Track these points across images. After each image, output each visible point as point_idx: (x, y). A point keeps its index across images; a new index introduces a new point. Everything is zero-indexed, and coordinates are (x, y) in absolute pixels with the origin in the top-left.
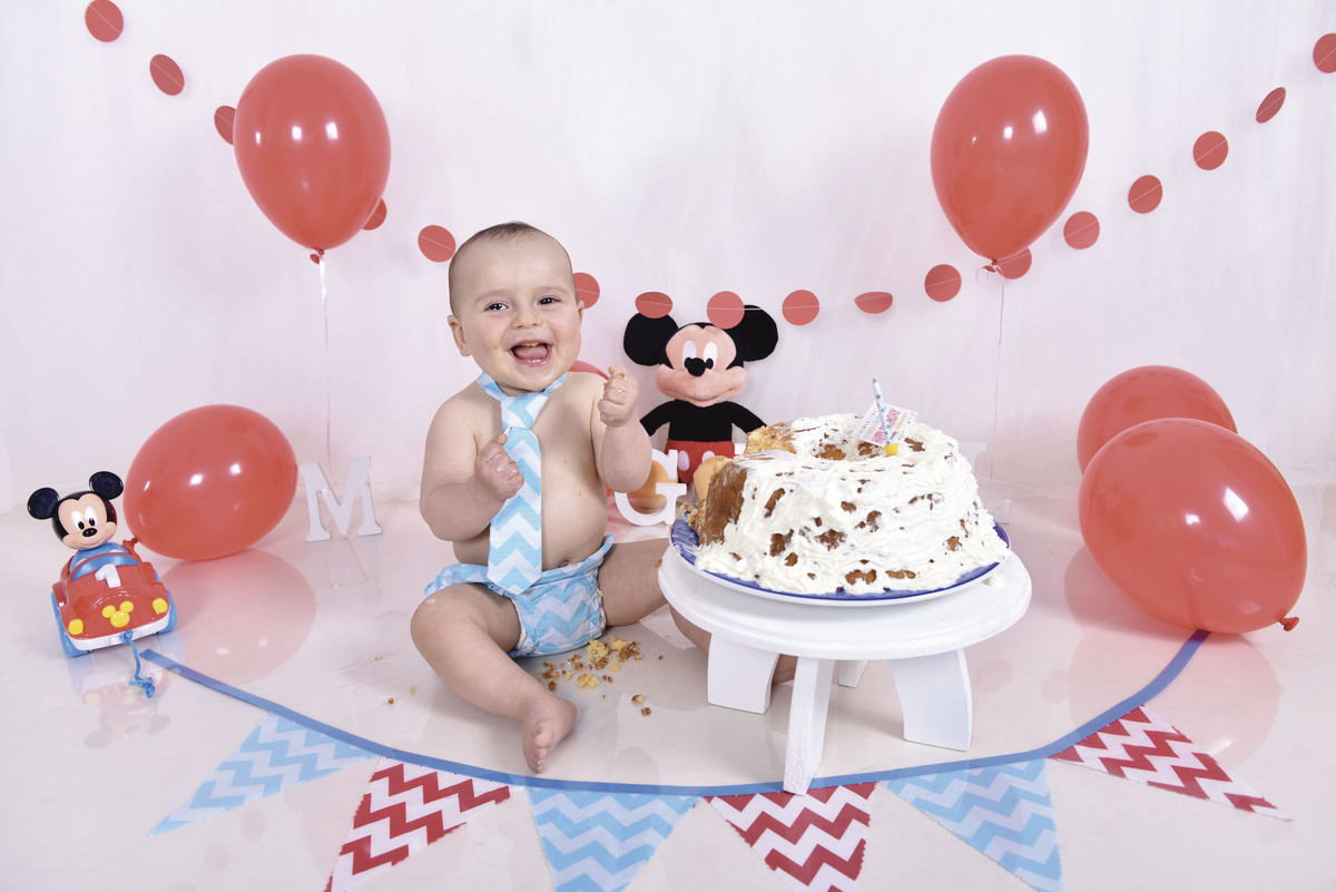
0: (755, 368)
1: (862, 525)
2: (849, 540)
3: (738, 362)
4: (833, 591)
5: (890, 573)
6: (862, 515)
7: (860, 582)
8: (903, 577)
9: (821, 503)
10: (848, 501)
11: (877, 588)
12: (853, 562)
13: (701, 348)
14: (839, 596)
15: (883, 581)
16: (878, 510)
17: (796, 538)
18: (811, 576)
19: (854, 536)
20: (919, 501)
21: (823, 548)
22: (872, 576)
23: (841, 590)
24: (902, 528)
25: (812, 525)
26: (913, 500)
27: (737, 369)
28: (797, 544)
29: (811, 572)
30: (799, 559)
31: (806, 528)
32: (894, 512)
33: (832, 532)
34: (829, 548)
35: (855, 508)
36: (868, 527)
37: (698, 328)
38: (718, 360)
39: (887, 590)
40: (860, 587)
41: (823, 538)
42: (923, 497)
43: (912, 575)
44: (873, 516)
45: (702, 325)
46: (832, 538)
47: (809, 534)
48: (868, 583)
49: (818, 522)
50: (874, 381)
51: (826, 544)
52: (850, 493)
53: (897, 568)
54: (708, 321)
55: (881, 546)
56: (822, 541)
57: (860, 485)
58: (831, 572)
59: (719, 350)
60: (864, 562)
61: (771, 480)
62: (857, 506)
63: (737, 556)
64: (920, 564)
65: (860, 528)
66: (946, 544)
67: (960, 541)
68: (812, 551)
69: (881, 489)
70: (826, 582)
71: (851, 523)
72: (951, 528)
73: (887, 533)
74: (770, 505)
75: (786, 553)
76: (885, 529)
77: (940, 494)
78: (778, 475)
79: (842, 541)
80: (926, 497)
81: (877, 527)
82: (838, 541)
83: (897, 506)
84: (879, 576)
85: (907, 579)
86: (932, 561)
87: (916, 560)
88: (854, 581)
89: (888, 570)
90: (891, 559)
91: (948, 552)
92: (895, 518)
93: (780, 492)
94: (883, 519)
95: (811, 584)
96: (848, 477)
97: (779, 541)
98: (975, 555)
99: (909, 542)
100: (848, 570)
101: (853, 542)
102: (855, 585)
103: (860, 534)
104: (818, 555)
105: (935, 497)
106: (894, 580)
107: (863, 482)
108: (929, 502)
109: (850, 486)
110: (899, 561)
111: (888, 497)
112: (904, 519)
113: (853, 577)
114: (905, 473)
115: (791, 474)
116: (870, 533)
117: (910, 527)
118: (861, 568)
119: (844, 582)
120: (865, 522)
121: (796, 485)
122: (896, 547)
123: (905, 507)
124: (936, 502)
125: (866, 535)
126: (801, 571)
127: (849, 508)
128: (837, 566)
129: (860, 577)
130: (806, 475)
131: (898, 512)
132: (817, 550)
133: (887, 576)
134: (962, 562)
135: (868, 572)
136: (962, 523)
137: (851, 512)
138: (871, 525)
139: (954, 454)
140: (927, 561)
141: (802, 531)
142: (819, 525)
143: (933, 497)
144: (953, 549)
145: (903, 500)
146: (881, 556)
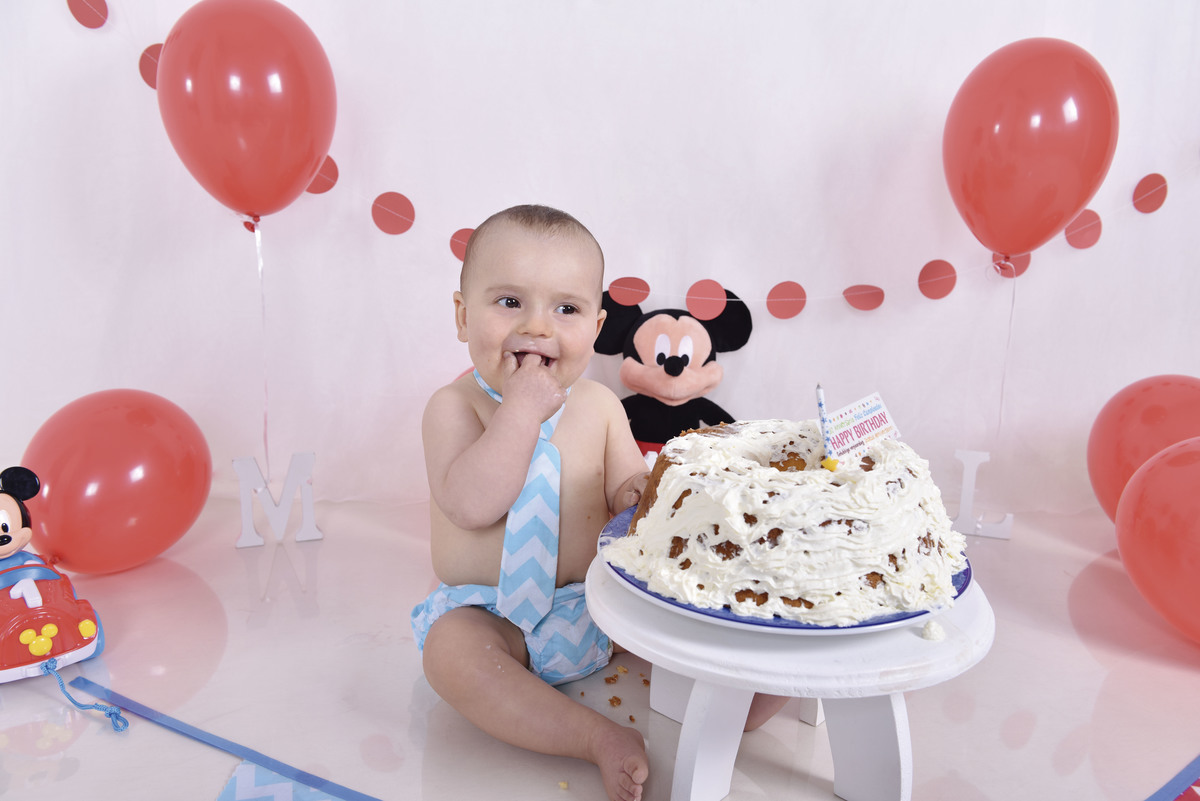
1: (761, 541)
2: (744, 555)
3: (713, 356)
4: (719, 607)
5: (785, 599)
6: (762, 529)
7: (750, 603)
8: (799, 606)
10: (750, 514)
11: (767, 612)
12: (746, 580)
13: (675, 345)
14: (724, 615)
15: (774, 606)
16: (780, 528)
17: (692, 543)
18: (701, 587)
19: (749, 552)
20: (834, 527)
21: (718, 558)
22: (762, 598)
23: (727, 607)
24: (806, 552)
25: (710, 532)
26: (827, 523)
27: (713, 364)
28: (692, 551)
29: (701, 583)
30: (692, 566)
31: (705, 535)
32: (801, 533)
33: (729, 543)
34: (724, 559)
35: (756, 521)
36: (767, 544)
38: (694, 355)
39: (777, 617)
40: (747, 608)
41: (719, 549)
42: (839, 522)
43: (810, 605)
44: (775, 535)
45: (676, 314)
46: (728, 550)
47: (705, 541)
48: (758, 605)
49: (716, 528)
50: (818, 387)
51: (721, 555)
52: (752, 503)
53: (794, 595)
55: (779, 568)
56: (718, 552)
57: (766, 497)
58: (718, 585)
59: (695, 346)
60: (757, 582)
61: (682, 479)
62: (758, 519)
63: (641, 552)
64: (824, 595)
65: (758, 544)
66: (864, 578)
67: (884, 578)
68: (704, 559)
69: (790, 505)
70: (714, 596)
71: (749, 536)
72: (872, 562)
73: (789, 552)
74: (677, 505)
75: (682, 558)
76: (786, 548)
77: (864, 522)
78: (692, 474)
79: (738, 555)
80: (843, 523)
81: (776, 545)
82: (733, 554)
83: (806, 527)
84: (771, 600)
85: (803, 609)
86: (839, 594)
87: (819, 590)
88: (744, 600)
89: (783, 595)
90: (789, 584)
91: (863, 586)
92: (800, 539)
93: (687, 493)
94: (785, 537)
95: (698, 595)
96: (756, 484)
97: (678, 545)
98: (899, 596)
99: (812, 568)
100: (739, 588)
101: (748, 558)
102: (743, 604)
103: (757, 550)
104: (710, 566)
105: (856, 524)
106: (789, 608)
107: (771, 494)
108: (847, 528)
109: (754, 496)
110: (797, 588)
111: (793, 514)
112: (812, 542)
113: (742, 595)
114: (825, 491)
115: (704, 475)
116: (768, 549)
117: (816, 552)
118: (753, 587)
119: (732, 600)
120: (765, 538)
121: (703, 487)
122: (795, 571)
123: (814, 529)
124: (856, 529)
125: (764, 551)
126: (691, 578)
127: (750, 519)
128: (725, 580)
129: (750, 597)
130: (718, 478)
131: (805, 533)
132: (710, 560)
133: (781, 602)
134: (882, 602)
135: (759, 593)
136: (893, 558)
137: (751, 526)
138: (770, 542)
139: (903, 480)
140: (833, 593)
141: (699, 537)
142: (717, 533)
143: (854, 524)
144: (874, 586)
145: (812, 521)
146: (776, 578)
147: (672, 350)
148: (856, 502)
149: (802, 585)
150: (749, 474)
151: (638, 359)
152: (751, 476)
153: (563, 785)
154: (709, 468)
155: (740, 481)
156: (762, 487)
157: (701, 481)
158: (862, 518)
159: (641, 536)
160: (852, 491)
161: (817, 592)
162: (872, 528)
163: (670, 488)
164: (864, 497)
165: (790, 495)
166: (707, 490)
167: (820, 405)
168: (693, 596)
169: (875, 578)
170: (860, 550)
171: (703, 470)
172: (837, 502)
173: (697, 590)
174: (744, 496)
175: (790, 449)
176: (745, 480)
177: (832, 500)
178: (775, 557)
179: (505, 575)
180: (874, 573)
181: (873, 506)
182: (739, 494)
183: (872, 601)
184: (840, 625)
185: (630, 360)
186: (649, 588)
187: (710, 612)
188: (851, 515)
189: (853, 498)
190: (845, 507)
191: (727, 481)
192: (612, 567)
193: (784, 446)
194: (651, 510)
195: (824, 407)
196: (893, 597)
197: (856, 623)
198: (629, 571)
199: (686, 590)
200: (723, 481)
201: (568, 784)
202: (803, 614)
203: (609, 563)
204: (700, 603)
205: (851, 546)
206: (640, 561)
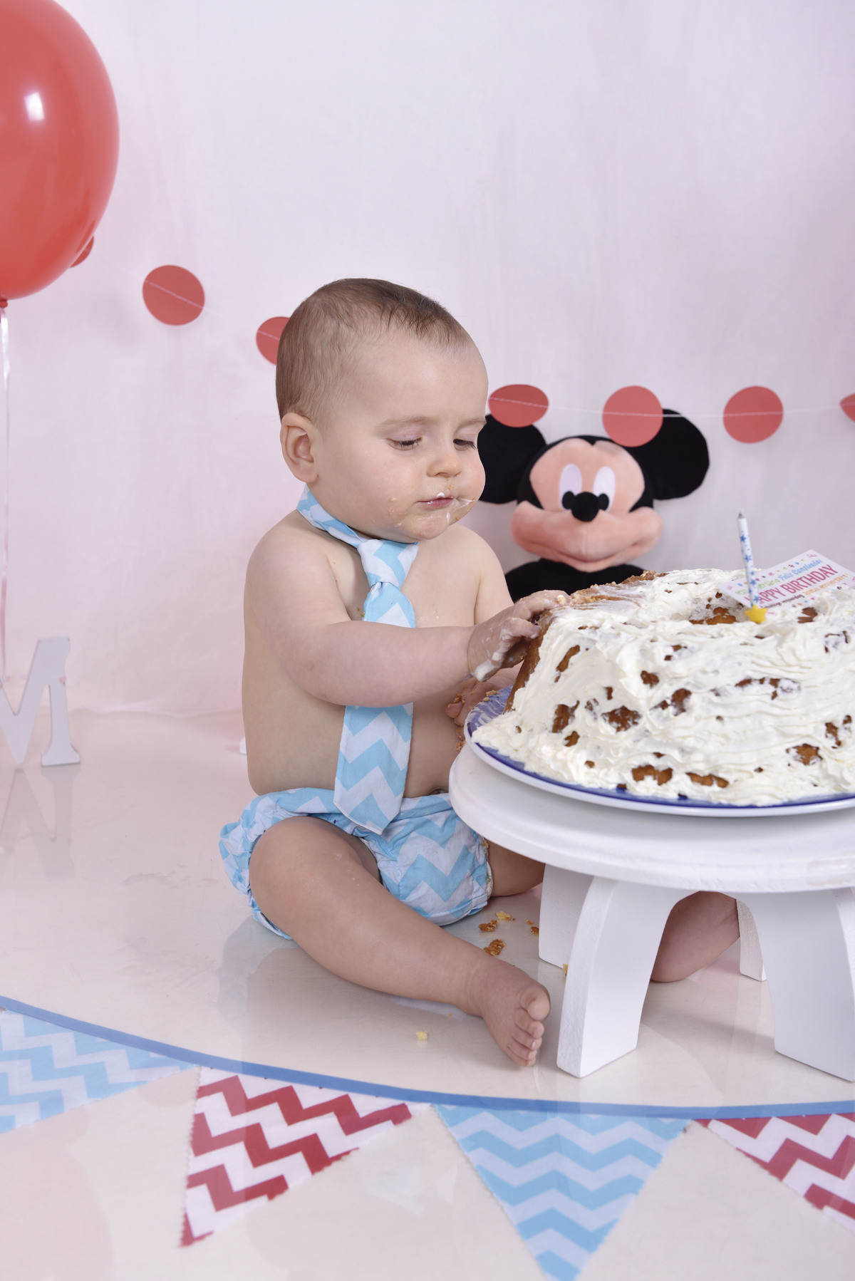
0: (671, 511)
1: (664, 705)
2: (642, 723)
3: (645, 501)
4: (612, 787)
5: (692, 776)
6: (665, 690)
7: (649, 781)
8: (710, 784)
9: (615, 669)
10: (649, 672)
11: (670, 791)
12: (646, 753)
13: (589, 477)
14: (618, 794)
15: (680, 784)
16: (688, 688)
17: (580, 713)
18: (590, 764)
19: (649, 719)
20: (754, 688)
21: (610, 728)
22: (666, 775)
23: (622, 787)
24: (719, 718)
25: (601, 697)
26: (745, 683)
27: (645, 511)
28: (580, 721)
29: (591, 759)
30: (579, 740)
31: (595, 700)
32: (712, 695)
33: (624, 709)
34: (618, 729)
35: (658, 681)
36: (671, 709)
37: (584, 445)
38: (617, 496)
39: (682, 797)
40: (648, 787)
41: (612, 716)
42: (762, 681)
43: (723, 783)
44: (681, 697)
45: (591, 440)
46: (623, 717)
47: (596, 708)
48: (660, 784)
49: (609, 691)
51: (615, 724)
52: (652, 659)
53: (703, 770)
54: (605, 435)
55: (684, 738)
56: (611, 720)
57: (670, 651)
58: (612, 761)
59: (618, 480)
60: (659, 755)
61: (570, 634)
62: (661, 679)
63: (519, 730)
64: (741, 771)
65: (660, 709)
66: (794, 752)
67: (820, 753)
68: (596, 732)
69: (699, 660)
70: (606, 775)
71: (649, 700)
72: (802, 731)
73: (698, 719)
74: (562, 667)
75: (567, 731)
76: (694, 714)
77: (794, 682)
78: (580, 628)
79: (635, 723)
80: (767, 682)
81: (683, 710)
82: (630, 723)
83: (718, 687)
84: (675, 778)
85: (715, 787)
86: (760, 770)
87: (734, 764)
88: (642, 779)
89: (690, 770)
90: (698, 757)
91: (793, 763)
92: (711, 702)
93: (575, 650)
94: (693, 701)
95: (587, 774)
96: (660, 639)
97: (564, 714)
98: (837, 775)
99: (726, 737)
100: (636, 763)
101: (648, 727)
102: (641, 783)
103: (659, 717)
104: (602, 739)
105: (784, 684)
106: (698, 787)
107: (677, 648)
108: (771, 689)
109: (655, 651)
110: (707, 761)
111: (704, 672)
112: (724, 706)
113: (640, 772)
114: (745, 644)
115: (596, 628)
116: (672, 716)
117: (731, 718)
118: (653, 762)
119: (628, 778)
120: (669, 702)
121: (594, 642)
122: (706, 742)
123: (730, 689)
124: (784, 691)
125: (667, 719)
126: (578, 756)
127: (650, 679)
128: (621, 755)
129: (649, 774)
130: (613, 631)
131: (717, 695)
132: (602, 731)
133: (687, 779)
134: (816, 782)
135: (661, 769)
136: (831, 728)
137: (652, 686)
138: (675, 706)
139: (849, 633)
140: (752, 768)
141: (588, 703)
142: (610, 697)
143: (780, 684)
144: (806, 762)
145: (727, 679)
146: (682, 751)
147: (584, 486)
148: (783, 659)
149: (713, 758)
150: (651, 627)
151: (536, 502)
152: (655, 630)
153: (422, 1035)
154: (603, 620)
155: (640, 635)
156: (666, 639)
157: (592, 636)
158: (791, 676)
159: (519, 710)
160: (780, 644)
161: (732, 767)
162: (804, 690)
163: (554, 646)
164: (793, 652)
165: (700, 649)
166: (598, 646)
167: (743, 539)
168: (581, 776)
169: (807, 753)
170: (787, 716)
171: (596, 623)
172: (759, 657)
173: (586, 768)
174: (643, 651)
175: (716, 603)
176: (646, 635)
177: (752, 654)
178: (683, 726)
179: (345, 760)
180: (806, 746)
181: (805, 664)
182: (636, 650)
183: (803, 780)
184: (759, 804)
185: (526, 506)
186: (526, 768)
187: (600, 791)
188: (776, 673)
189: (779, 654)
190: (768, 664)
191: (624, 635)
192: (482, 748)
193: (709, 600)
194: (531, 676)
195: (747, 541)
196: (828, 776)
197: (778, 802)
198: (503, 752)
199: (572, 767)
200: (619, 635)
201: (428, 1034)
202: (714, 793)
203: (478, 744)
204: (589, 783)
205: (777, 711)
206: (518, 740)
